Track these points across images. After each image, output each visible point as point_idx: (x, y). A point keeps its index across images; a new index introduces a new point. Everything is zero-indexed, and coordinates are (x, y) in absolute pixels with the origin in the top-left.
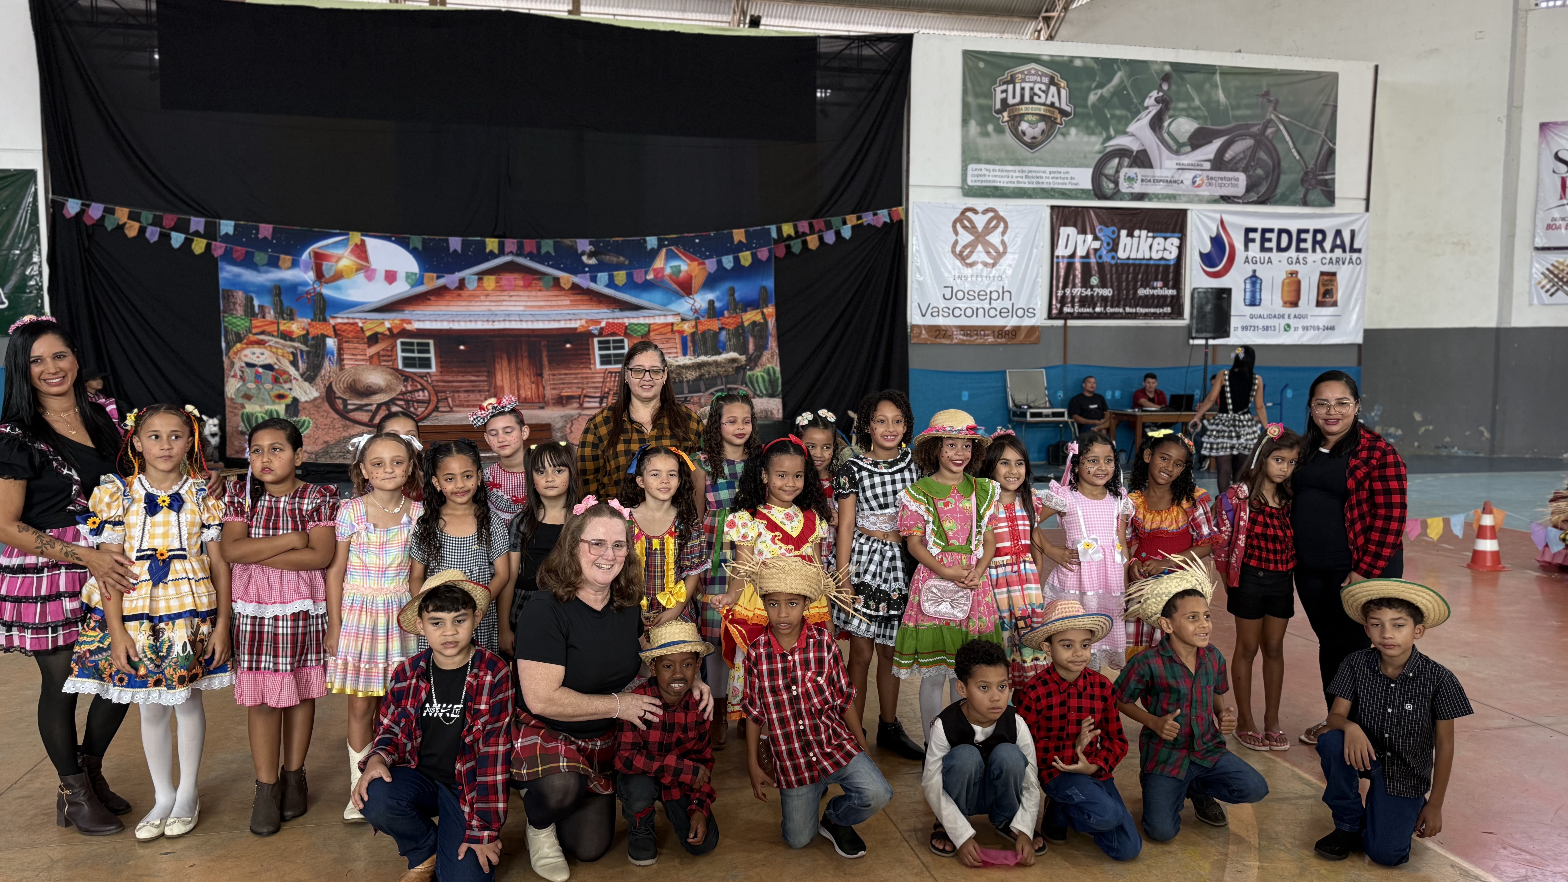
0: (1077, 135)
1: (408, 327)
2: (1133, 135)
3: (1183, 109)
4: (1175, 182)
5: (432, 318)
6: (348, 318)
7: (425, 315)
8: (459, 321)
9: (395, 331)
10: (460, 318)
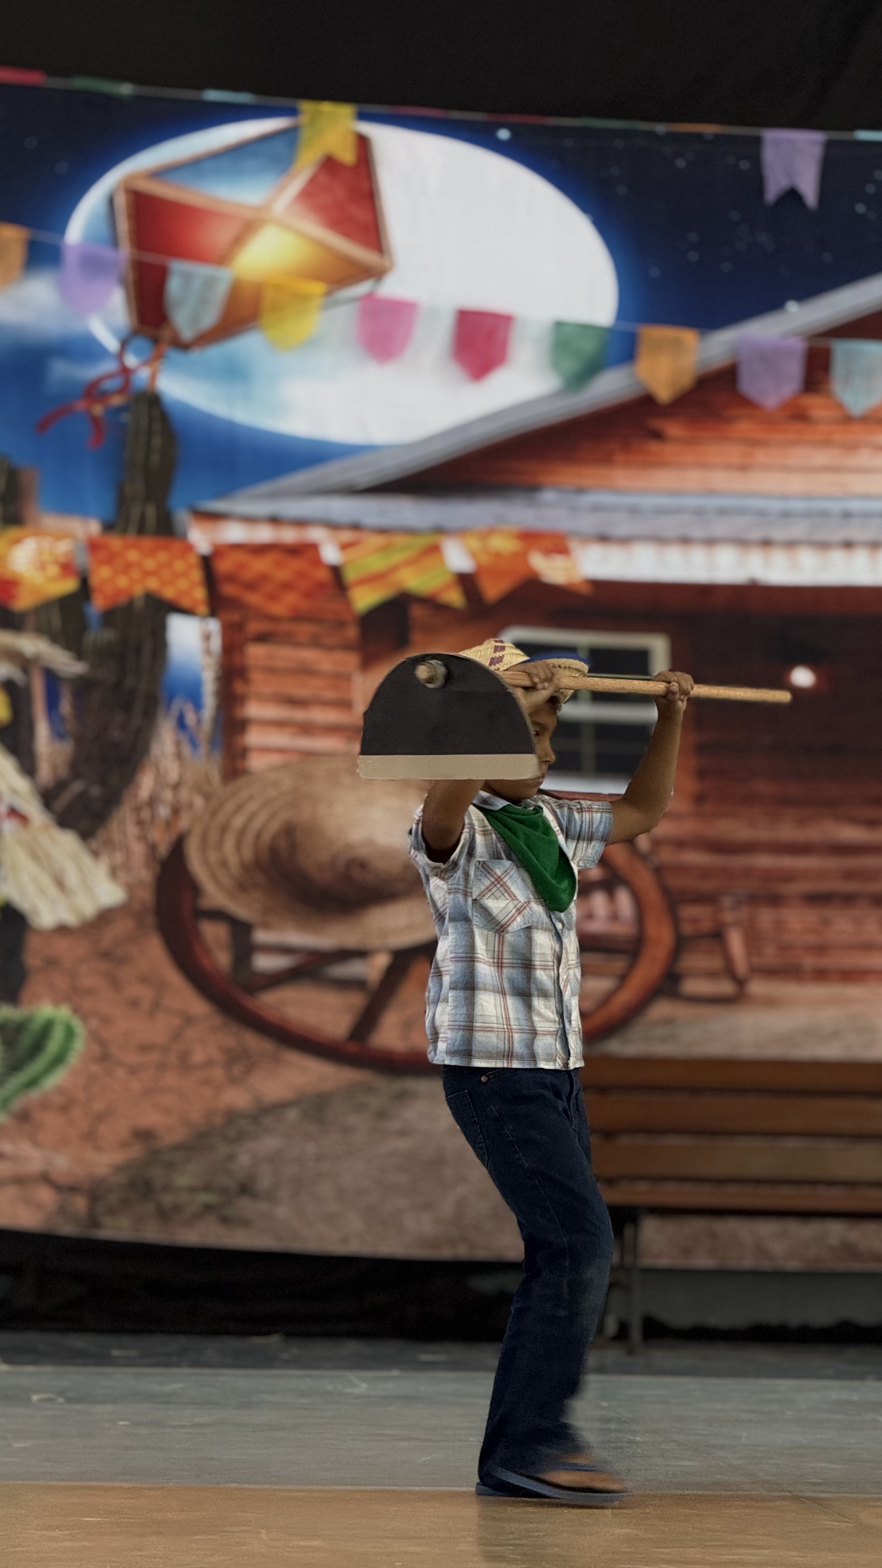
1: (556, 570)
6: (275, 520)
7: (634, 511)
8: (791, 545)
9: (493, 590)
10: (798, 530)
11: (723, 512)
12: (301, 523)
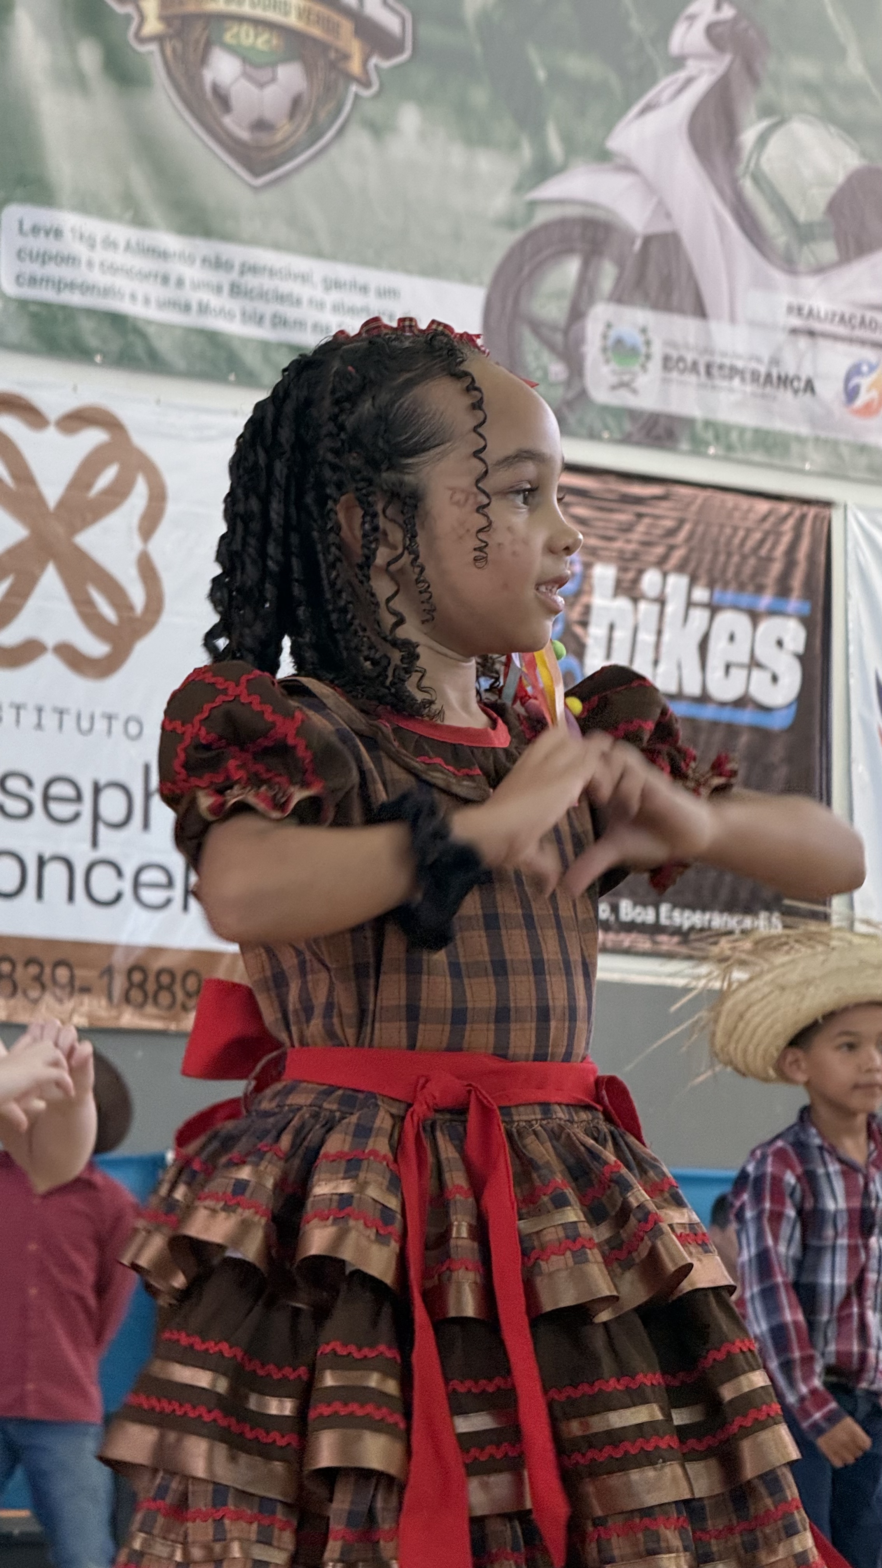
0: (422, 136)
2: (628, 168)
3: (809, 88)
4: (784, 381)
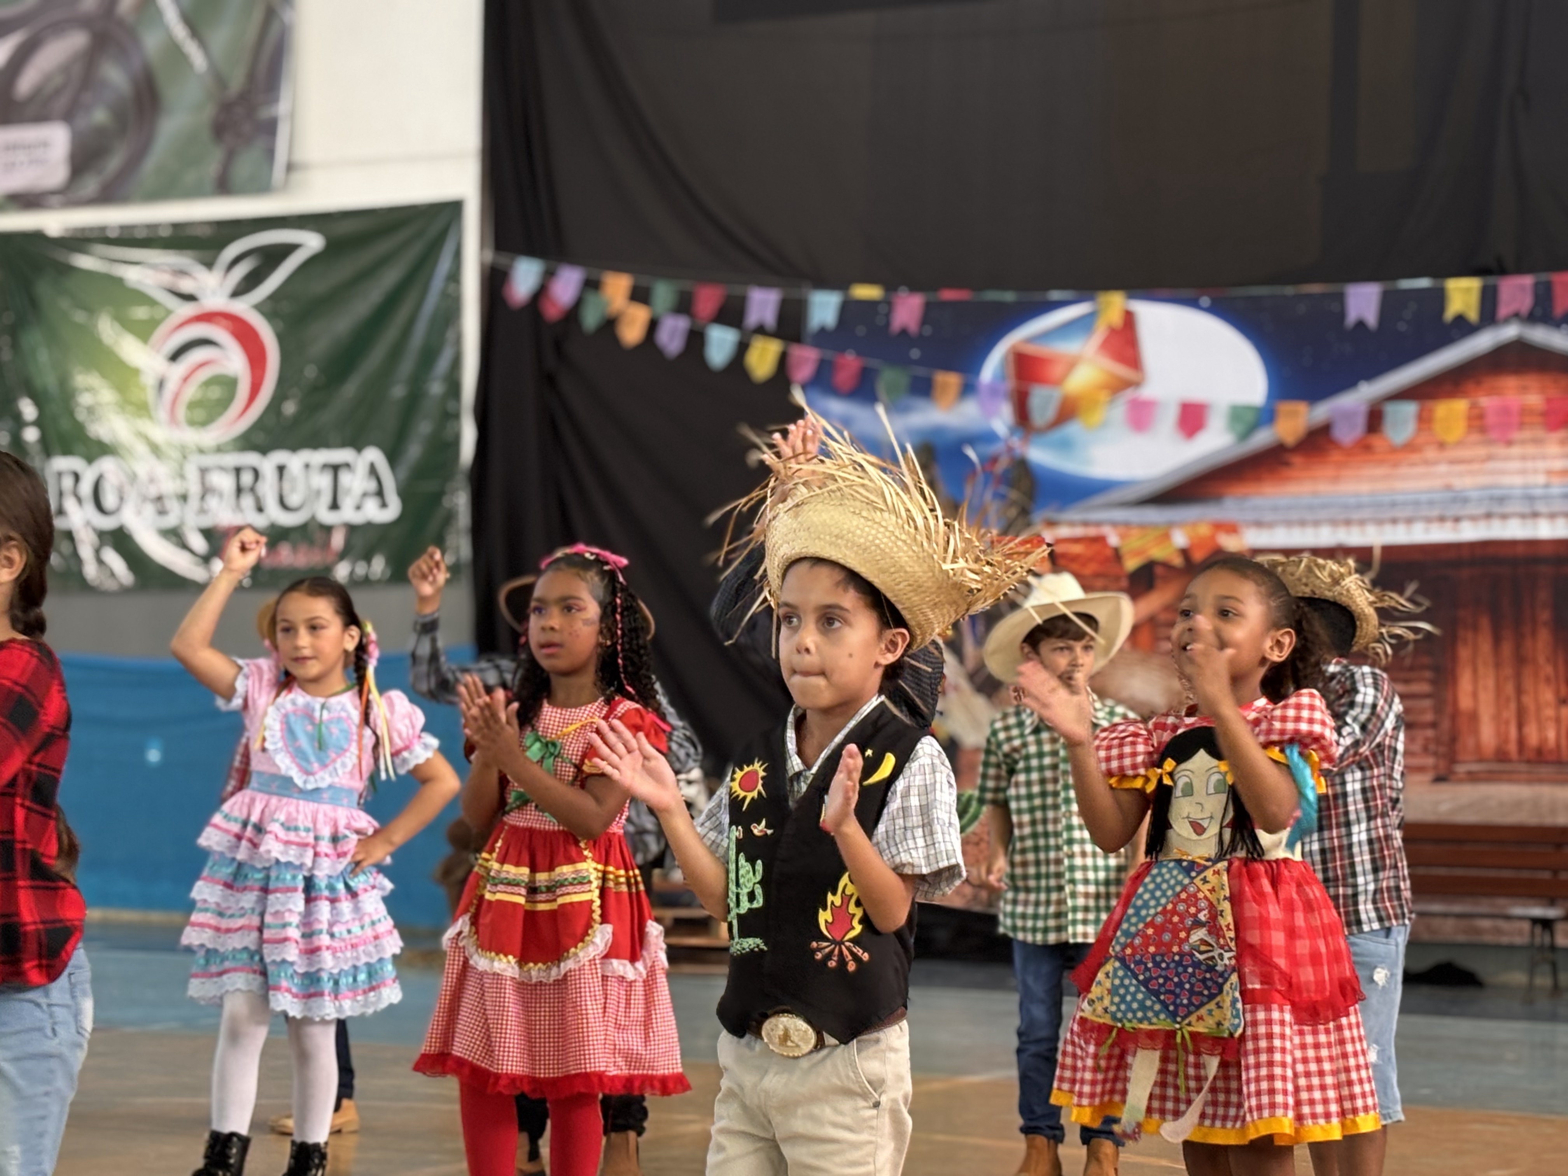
1: (1231, 543)
5: (1294, 516)
6: (1086, 524)
7: (1275, 509)
8: (1362, 523)
9: (1198, 556)
10: (1366, 514)
11: (1324, 506)
12: (1098, 524)
